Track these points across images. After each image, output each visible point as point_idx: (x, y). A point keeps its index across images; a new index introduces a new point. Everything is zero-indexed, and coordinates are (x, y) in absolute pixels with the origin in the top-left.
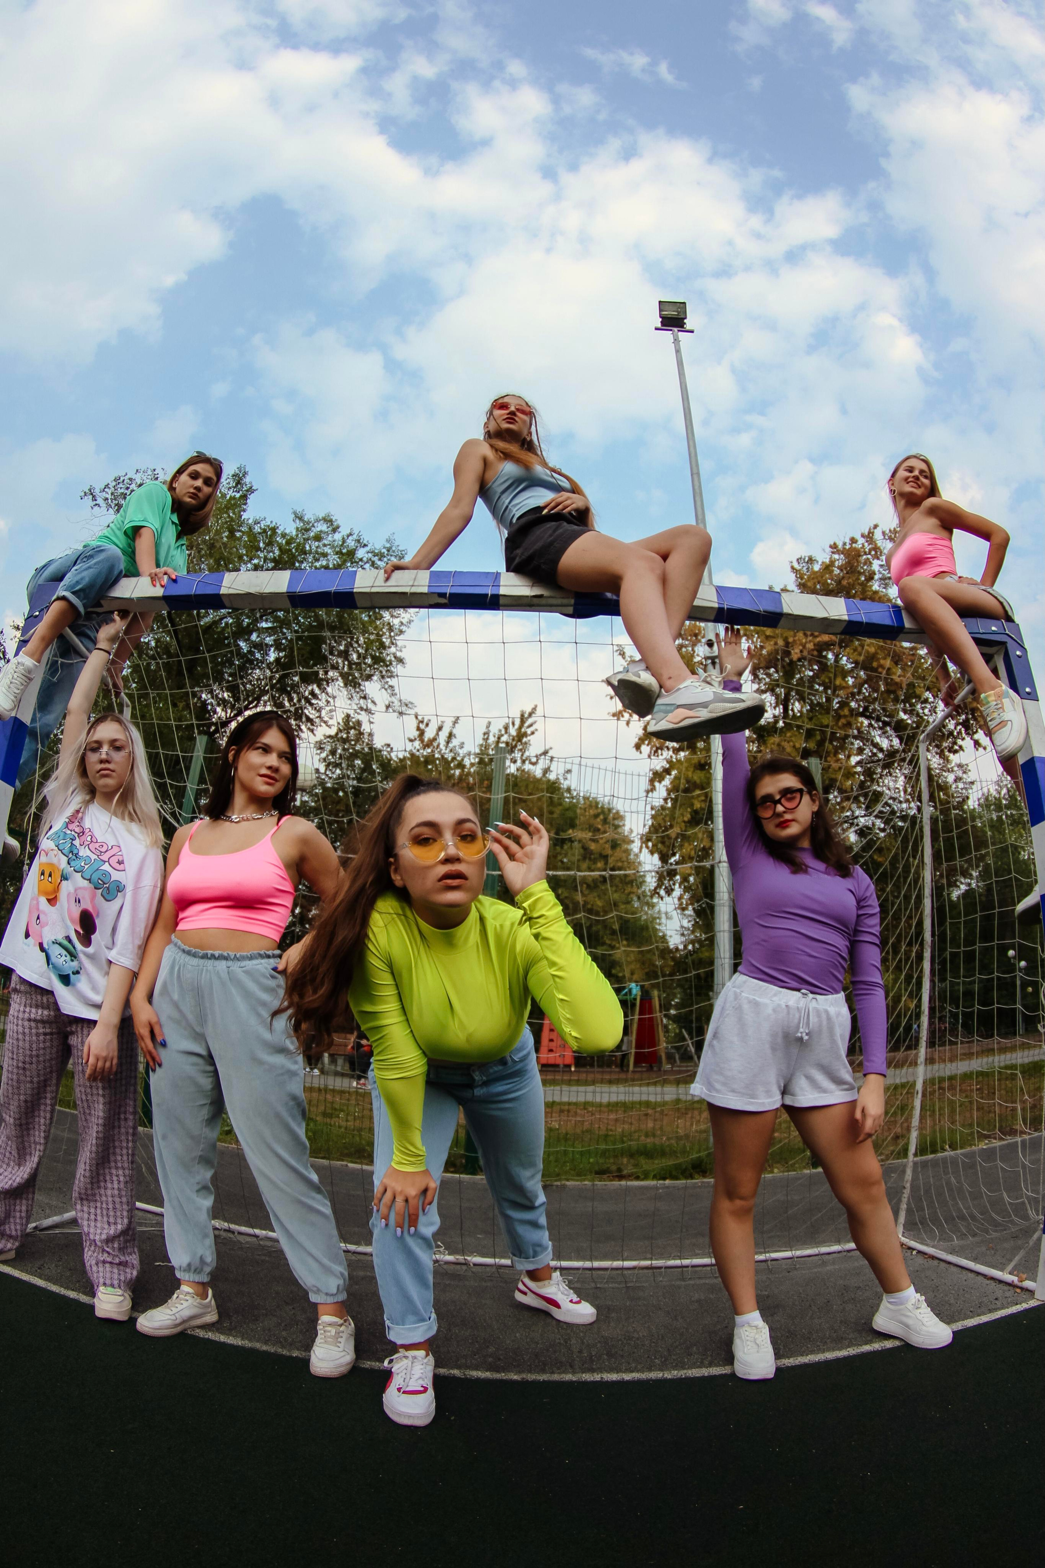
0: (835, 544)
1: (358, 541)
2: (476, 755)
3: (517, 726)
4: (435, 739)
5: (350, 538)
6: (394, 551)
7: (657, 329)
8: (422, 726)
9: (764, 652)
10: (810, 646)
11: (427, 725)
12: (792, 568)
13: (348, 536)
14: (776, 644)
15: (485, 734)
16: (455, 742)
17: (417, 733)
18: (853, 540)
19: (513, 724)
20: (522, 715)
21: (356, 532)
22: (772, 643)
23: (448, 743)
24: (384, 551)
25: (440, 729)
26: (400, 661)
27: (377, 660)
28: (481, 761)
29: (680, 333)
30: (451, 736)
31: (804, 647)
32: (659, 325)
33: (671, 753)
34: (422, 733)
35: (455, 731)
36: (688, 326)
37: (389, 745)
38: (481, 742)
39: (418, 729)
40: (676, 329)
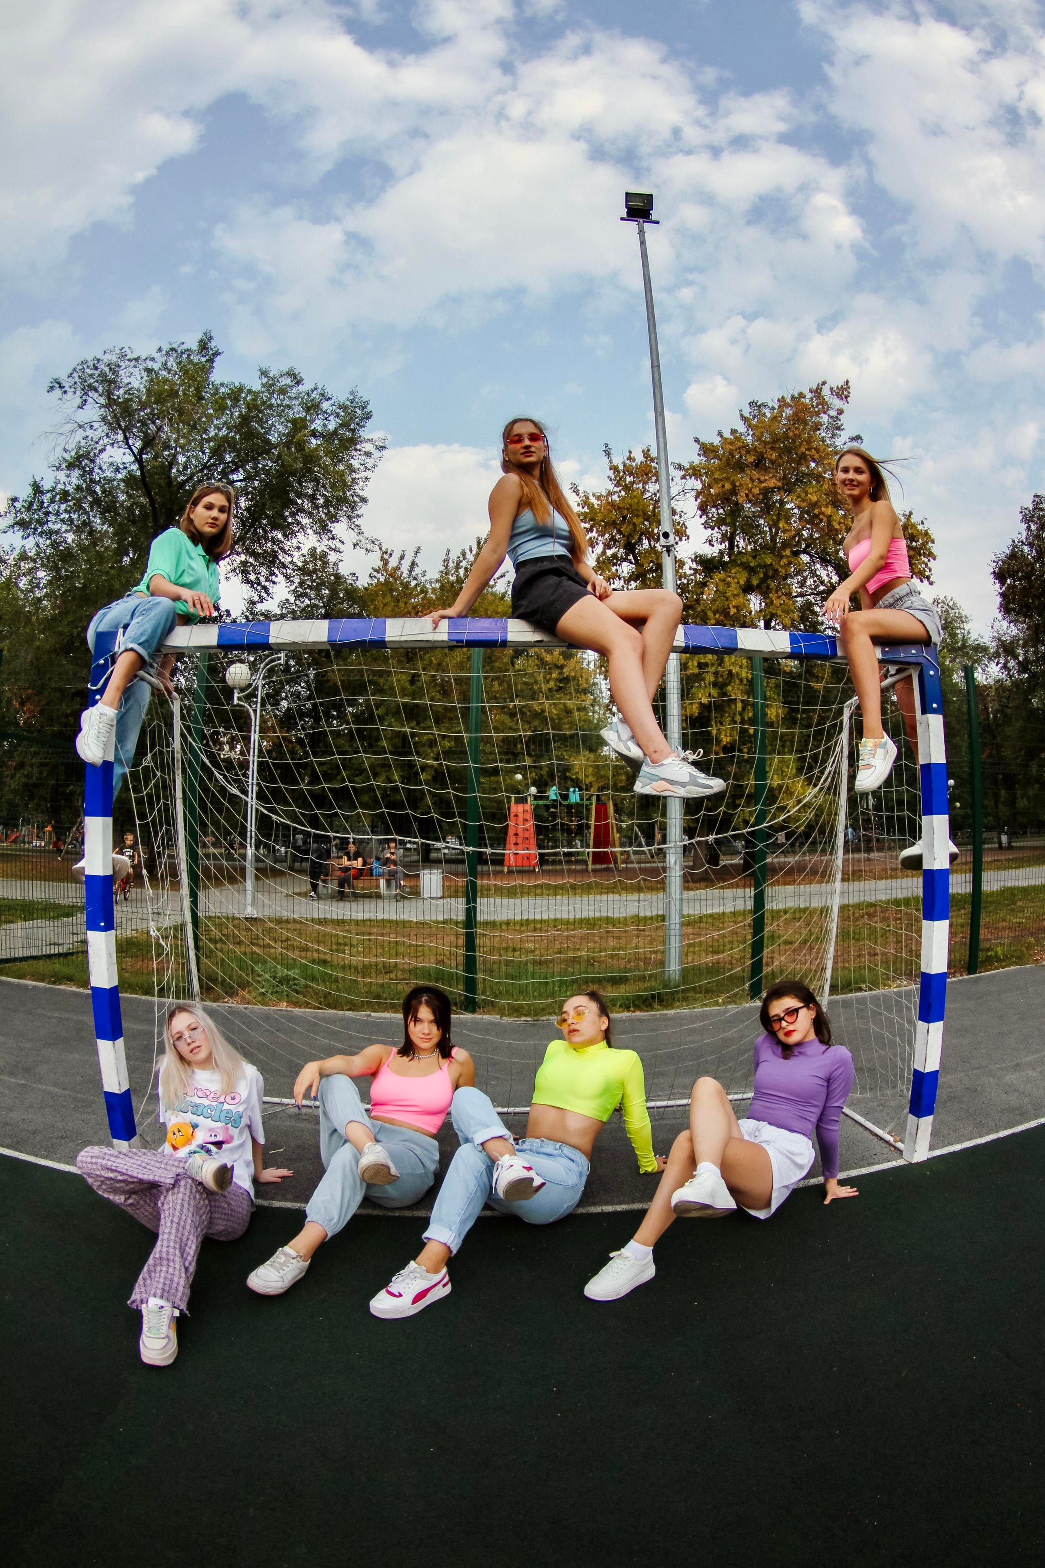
0: (783, 398)
1: (323, 395)
2: (437, 581)
3: (474, 552)
4: (398, 568)
5: (315, 392)
6: (357, 403)
7: (622, 219)
8: (386, 557)
9: (712, 491)
10: (756, 491)
11: (391, 555)
12: (742, 416)
13: (312, 391)
14: (723, 486)
15: (444, 561)
16: (417, 571)
17: (381, 564)
18: (801, 395)
19: (471, 550)
20: (479, 543)
21: (320, 386)
22: (720, 485)
23: (411, 571)
24: (348, 403)
25: (402, 558)
26: (364, 500)
27: (343, 500)
28: (442, 588)
29: (645, 224)
30: (413, 565)
31: (750, 491)
32: (625, 216)
33: (622, 582)
34: (386, 563)
35: (417, 560)
36: (654, 217)
37: (354, 574)
38: (442, 568)
39: (382, 559)
40: (641, 220)
